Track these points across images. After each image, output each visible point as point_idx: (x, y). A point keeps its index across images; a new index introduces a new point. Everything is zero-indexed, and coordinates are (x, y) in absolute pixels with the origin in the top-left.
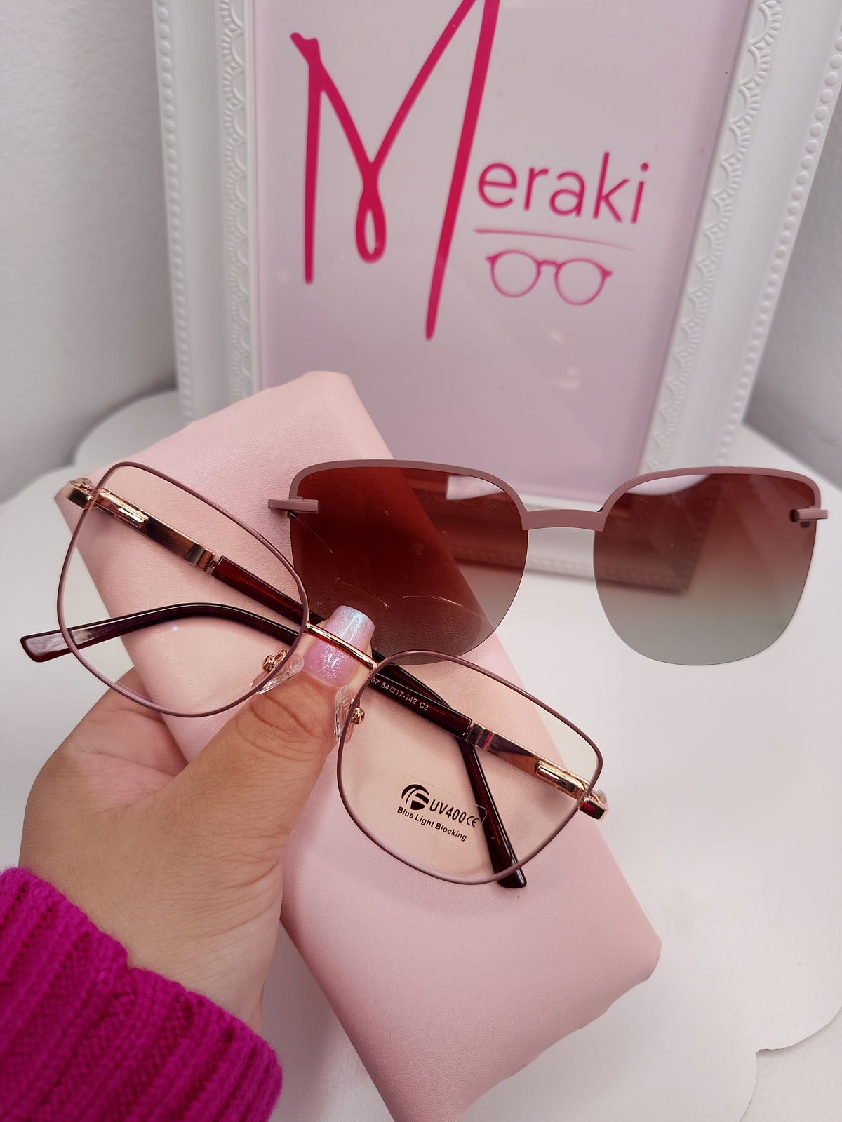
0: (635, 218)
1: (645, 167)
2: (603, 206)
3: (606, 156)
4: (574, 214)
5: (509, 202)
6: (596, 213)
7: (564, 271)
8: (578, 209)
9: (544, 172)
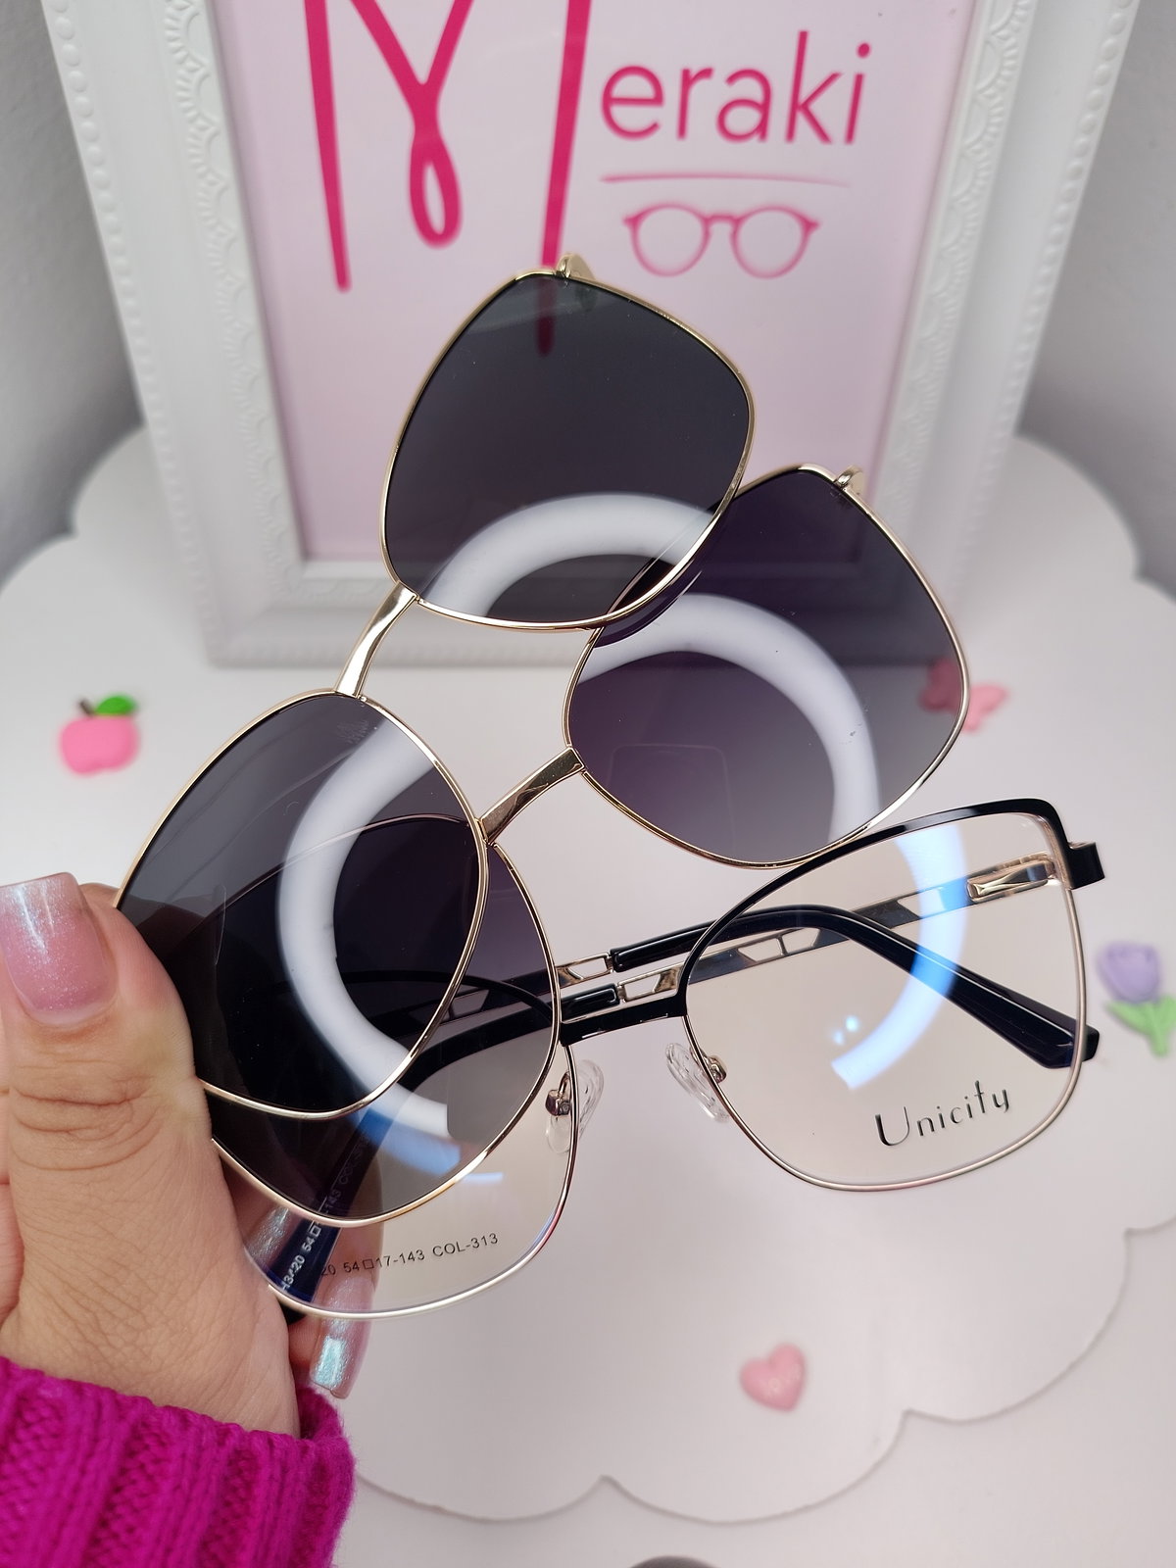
0: (850, 135)
1: (864, 50)
2: (802, 121)
3: (803, 37)
4: (755, 140)
5: (653, 128)
6: (791, 134)
7: (746, 229)
8: (762, 129)
9: (706, 73)
